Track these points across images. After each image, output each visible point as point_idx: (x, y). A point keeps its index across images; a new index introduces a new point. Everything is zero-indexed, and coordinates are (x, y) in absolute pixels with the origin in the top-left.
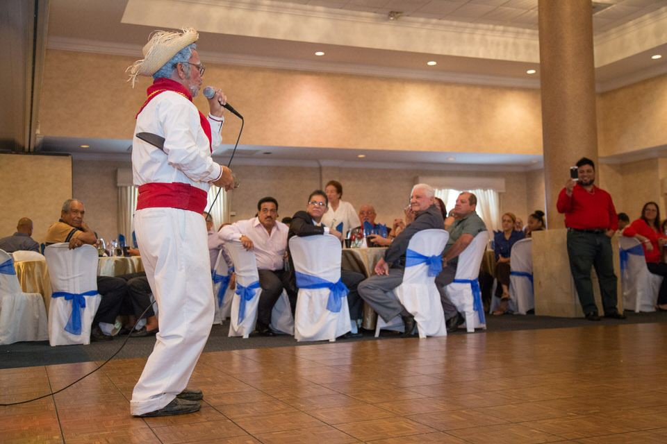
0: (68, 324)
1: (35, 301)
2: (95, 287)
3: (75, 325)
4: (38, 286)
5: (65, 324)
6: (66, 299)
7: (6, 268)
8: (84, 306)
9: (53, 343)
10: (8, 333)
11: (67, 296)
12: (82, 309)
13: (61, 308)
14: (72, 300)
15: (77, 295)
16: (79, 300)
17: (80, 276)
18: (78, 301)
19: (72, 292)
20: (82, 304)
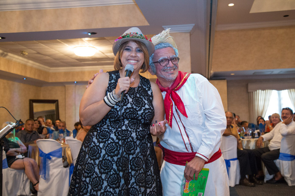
8: (229, 166)
15: (227, 160)
16: (228, 163)
17: (228, 151)
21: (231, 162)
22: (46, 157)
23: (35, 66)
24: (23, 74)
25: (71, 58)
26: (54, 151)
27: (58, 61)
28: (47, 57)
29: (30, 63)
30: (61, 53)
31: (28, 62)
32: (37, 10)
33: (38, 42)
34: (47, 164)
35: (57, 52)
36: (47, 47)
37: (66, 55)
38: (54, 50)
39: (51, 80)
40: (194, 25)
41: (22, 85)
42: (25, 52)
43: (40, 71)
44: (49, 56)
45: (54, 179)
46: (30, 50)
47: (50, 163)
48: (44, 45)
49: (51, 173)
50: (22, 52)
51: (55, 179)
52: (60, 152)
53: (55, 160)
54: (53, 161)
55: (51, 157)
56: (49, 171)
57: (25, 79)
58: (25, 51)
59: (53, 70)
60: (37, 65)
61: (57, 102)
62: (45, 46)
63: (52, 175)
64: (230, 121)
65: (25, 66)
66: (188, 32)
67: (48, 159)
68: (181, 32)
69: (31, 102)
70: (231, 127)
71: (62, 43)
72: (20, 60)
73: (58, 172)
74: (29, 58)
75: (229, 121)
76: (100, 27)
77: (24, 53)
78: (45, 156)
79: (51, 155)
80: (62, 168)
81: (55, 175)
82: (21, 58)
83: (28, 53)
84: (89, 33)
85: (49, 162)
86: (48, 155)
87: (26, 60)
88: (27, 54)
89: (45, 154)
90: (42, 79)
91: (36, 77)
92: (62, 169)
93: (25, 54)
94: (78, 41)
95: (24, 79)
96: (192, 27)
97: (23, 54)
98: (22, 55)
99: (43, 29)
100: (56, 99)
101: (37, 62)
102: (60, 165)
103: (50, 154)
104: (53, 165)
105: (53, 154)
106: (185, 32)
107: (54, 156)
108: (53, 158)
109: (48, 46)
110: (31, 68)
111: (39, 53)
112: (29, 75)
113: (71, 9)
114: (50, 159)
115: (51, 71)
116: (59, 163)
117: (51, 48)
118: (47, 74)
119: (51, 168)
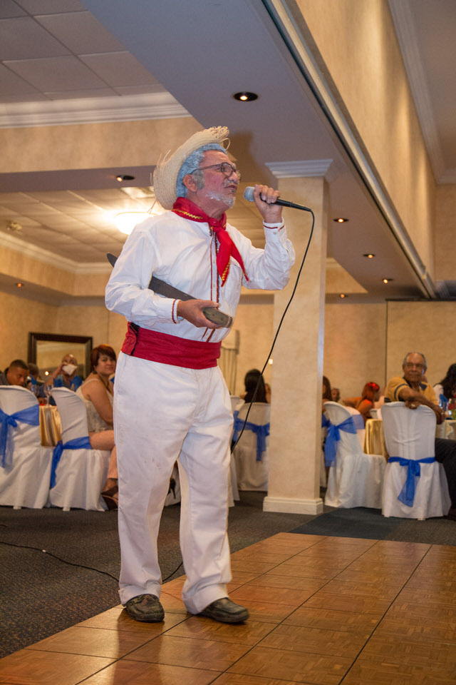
0: (402, 492)
1: (377, 464)
2: (432, 454)
3: (408, 496)
4: (383, 448)
5: (399, 492)
6: (401, 464)
7: (347, 426)
8: (418, 474)
9: (387, 513)
10: (348, 495)
11: (403, 462)
12: (417, 477)
13: (396, 474)
14: (407, 467)
15: (413, 461)
16: (415, 467)
17: (415, 441)
18: (413, 468)
19: (407, 457)
20: (418, 471)
21: (422, 465)
22: (8, 420)
23: (41, 258)
24: (14, 274)
25: (117, 240)
26: (25, 410)
27: (89, 248)
28: (65, 238)
29: (32, 250)
30: (93, 227)
31: (26, 248)
32: (16, 129)
33: (38, 201)
34: (8, 436)
35: (83, 224)
36: (59, 213)
37: (104, 233)
38: (74, 220)
39: (77, 291)
40: (331, 160)
41: (13, 300)
42: (15, 224)
43: (53, 270)
44: (68, 233)
45: (20, 466)
46: (26, 219)
47: (16, 436)
48: (51, 208)
49: (15, 455)
50: (10, 222)
51: (23, 466)
52: (36, 414)
53: (25, 430)
54: (21, 432)
55: (18, 422)
56: (12, 450)
57: (19, 285)
58: (15, 221)
59: (83, 268)
60: (46, 255)
61: (89, 342)
62: (54, 210)
63: (18, 459)
64: (417, 373)
65: (19, 257)
66: (319, 177)
67: (12, 427)
68: (306, 177)
69: (33, 337)
70: (420, 388)
71: (89, 205)
72: (9, 241)
73: (29, 455)
74: (28, 237)
75: (416, 371)
76: (137, 164)
77: (12, 225)
78: (6, 419)
79: (17, 418)
80: (38, 446)
81: (23, 458)
82: (10, 237)
83: (23, 226)
84: (119, 177)
85: (14, 433)
86: (12, 418)
87: (21, 242)
88: (20, 228)
89: (6, 415)
90: (56, 287)
91: (44, 283)
92: (39, 448)
93: (15, 229)
94: (120, 199)
95: (17, 284)
96: (328, 166)
97: (11, 227)
98: (9, 229)
99: (25, 167)
100: (88, 334)
101: (46, 249)
102: (34, 441)
103: (15, 417)
104: (20, 441)
105: (22, 418)
106: (314, 177)
107: (23, 421)
108: (22, 426)
109: (60, 211)
110: (34, 261)
111: (45, 227)
112: (27, 276)
113: (81, 126)
114: (15, 426)
115: (78, 271)
116: (34, 437)
117: (68, 215)
118: (70, 277)
119: (17, 445)
